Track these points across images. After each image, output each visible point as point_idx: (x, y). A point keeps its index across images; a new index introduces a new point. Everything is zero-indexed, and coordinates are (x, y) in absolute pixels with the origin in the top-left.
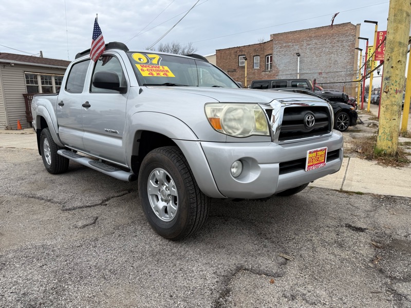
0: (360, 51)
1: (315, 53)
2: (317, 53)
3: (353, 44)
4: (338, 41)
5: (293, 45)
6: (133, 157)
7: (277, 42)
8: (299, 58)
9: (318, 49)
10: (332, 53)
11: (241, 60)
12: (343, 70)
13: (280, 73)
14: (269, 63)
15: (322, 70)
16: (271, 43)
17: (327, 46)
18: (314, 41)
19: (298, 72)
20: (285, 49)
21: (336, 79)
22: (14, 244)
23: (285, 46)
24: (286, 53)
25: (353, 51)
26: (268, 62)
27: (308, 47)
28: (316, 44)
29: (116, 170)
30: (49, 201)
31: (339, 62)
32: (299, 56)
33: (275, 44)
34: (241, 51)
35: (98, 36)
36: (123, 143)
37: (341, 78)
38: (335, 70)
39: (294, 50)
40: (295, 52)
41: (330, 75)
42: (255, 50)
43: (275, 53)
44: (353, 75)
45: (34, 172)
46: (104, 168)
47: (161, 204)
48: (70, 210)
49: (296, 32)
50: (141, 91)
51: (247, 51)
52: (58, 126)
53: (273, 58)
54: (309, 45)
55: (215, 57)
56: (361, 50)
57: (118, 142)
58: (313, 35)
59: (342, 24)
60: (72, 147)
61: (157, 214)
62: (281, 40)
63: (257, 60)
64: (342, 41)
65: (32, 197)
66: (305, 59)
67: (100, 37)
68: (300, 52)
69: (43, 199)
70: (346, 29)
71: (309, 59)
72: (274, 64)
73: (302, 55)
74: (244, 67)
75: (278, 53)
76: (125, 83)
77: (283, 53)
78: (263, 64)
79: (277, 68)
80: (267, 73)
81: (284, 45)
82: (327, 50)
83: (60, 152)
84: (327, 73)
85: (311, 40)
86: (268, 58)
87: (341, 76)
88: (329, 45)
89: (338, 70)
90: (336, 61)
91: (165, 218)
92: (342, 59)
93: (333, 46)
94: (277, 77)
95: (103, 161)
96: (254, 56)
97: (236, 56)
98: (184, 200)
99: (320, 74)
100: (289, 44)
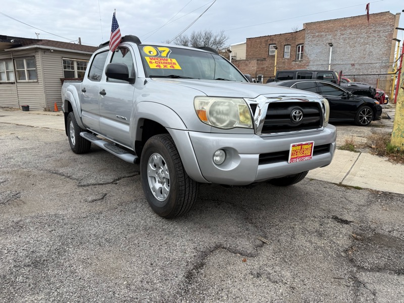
0: (397, 42)
1: (349, 43)
2: (351, 43)
3: (391, 35)
4: (374, 31)
5: (326, 35)
6: (137, 142)
7: (309, 31)
8: (331, 48)
9: (352, 39)
10: (367, 44)
11: (272, 48)
12: (378, 62)
13: (311, 63)
15: (355, 61)
16: (303, 32)
17: (362, 36)
18: (349, 31)
19: (330, 62)
20: (317, 39)
21: (370, 70)
22: (33, 212)
23: (318, 36)
24: (318, 43)
25: (390, 42)
26: (299, 51)
27: (342, 36)
28: (351, 33)
29: (125, 153)
30: (69, 177)
31: (374, 53)
32: (331, 46)
33: (308, 34)
34: (272, 40)
35: (116, 29)
36: (130, 128)
37: (375, 70)
38: (369, 62)
39: (327, 40)
40: (327, 42)
41: (364, 66)
42: (286, 40)
43: (306, 43)
44: (389, 67)
45: (61, 151)
46: (115, 151)
47: (158, 186)
49: (330, 21)
50: (146, 82)
51: (278, 40)
52: (82, 110)
53: (305, 48)
54: (343, 35)
55: (245, 45)
56: (399, 41)
57: (126, 128)
58: (348, 25)
59: (380, 13)
60: (93, 130)
61: (154, 193)
62: (314, 29)
63: (288, 50)
64: (379, 31)
65: (55, 173)
66: (338, 50)
68: (333, 42)
70: (384, 18)
71: (342, 50)
72: (305, 54)
73: (335, 45)
74: (274, 56)
75: (310, 43)
76: (134, 74)
77: (315, 42)
78: (293, 53)
79: (308, 58)
80: (297, 62)
81: (317, 34)
82: (362, 41)
83: (82, 134)
84: (361, 65)
85: (345, 29)
86: (299, 47)
87: (375, 68)
88: (365, 35)
89: (373, 62)
90: (371, 52)
91: (160, 198)
92: (378, 50)
93: (369, 37)
94: (308, 67)
95: (117, 145)
96: (285, 45)
97: (266, 45)
98: (174, 183)
99: (353, 65)
100: (322, 33)
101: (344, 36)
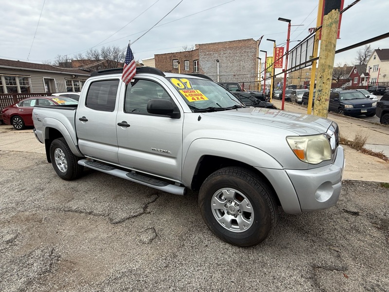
0: (259, 60)
1: (229, 60)
2: (231, 60)
3: (255, 55)
4: (245, 52)
5: (213, 54)
6: (195, 177)
8: (218, 63)
9: (231, 57)
10: (241, 61)
11: (175, 63)
12: (249, 73)
13: (205, 74)
14: (197, 66)
15: (234, 73)
16: (197, 51)
17: (237, 55)
18: (229, 51)
19: (218, 74)
20: (208, 56)
21: (244, 79)
23: (208, 54)
24: (209, 59)
25: (255, 59)
26: (195, 65)
27: (224, 55)
28: (230, 53)
30: (90, 213)
31: (246, 67)
33: (201, 52)
34: (175, 56)
36: (177, 162)
37: (247, 79)
38: (243, 73)
39: (214, 57)
40: (215, 59)
41: (240, 76)
42: (185, 56)
43: (200, 59)
44: (255, 77)
47: (229, 218)
48: (119, 222)
49: (215, 43)
50: (199, 119)
51: (179, 56)
52: (77, 139)
53: (200, 63)
54: (225, 54)
55: (154, 61)
56: (260, 59)
57: (170, 161)
58: (228, 47)
59: (247, 40)
60: (92, 157)
61: (223, 225)
62: (205, 49)
63: (187, 63)
64: (248, 52)
65: (69, 211)
66: (223, 65)
67: (132, 61)
68: (219, 59)
69: (81, 212)
70: (250, 43)
71: (225, 65)
72: (200, 67)
73: (220, 61)
74: (177, 69)
75: (203, 60)
76: (177, 109)
77: (207, 59)
78: (191, 67)
82: (238, 58)
83: (81, 162)
84: (238, 75)
85: (226, 50)
86: (195, 62)
87: (247, 77)
88: (238, 54)
89: (246, 73)
90: (244, 66)
91: (235, 229)
92: (248, 65)
93: (242, 56)
96: (185, 61)
97: (171, 60)
99: (235, 75)
100: (211, 52)
101: (226, 55)
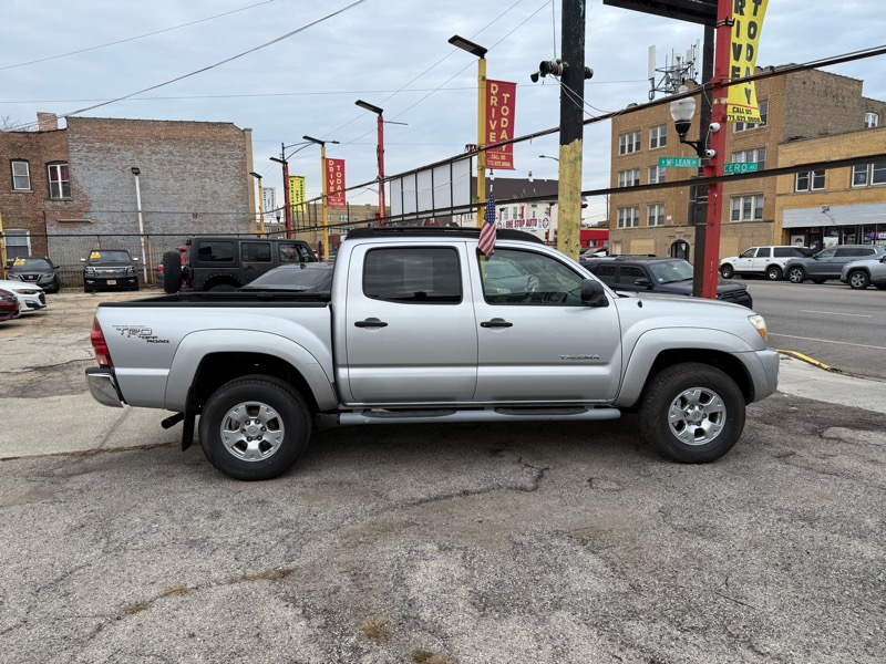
0: (256, 179)
1: (170, 171)
2: (175, 172)
3: (244, 164)
4: (215, 155)
5: (119, 150)
7: (77, 136)
8: (137, 178)
9: (176, 164)
10: (206, 176)
12: (230, 211)
13: (94, 207)
14: (60, 181)
17: (193, 160)
18: (167, 148)
19: (140, 208)
20: (100, 155)
21: (219, 226)
23: (100, 149)
24: (104, 164)
25: (244, 176)
26: (54, 177)
27: (154, 157)
28: (171, 153)
31: (221, 195)
32: (137, 174)
33: (74, 141)
37: (228, 226)
38: (215, 210)
39: (123, 159)
40: (125, 164)
41: (207, 218)
42: (13, 147)
43: (74, 160)
44: (250, 221)
49: (123, 121)
53: (71, 172)
54: (156, 153)
56: (259, 177)
58: (163, 135)
59: (217, 123)
62: (89, 133)
63: (21, 170)
64: (223, 156)
66: (151, 183)
68: (137, 164)
70: (227, 134)
71: (160, 184)
72: (74, 185)
73: (143, 172)
75: (84, 163)
77: (96, 162)
78: (39, 181)
79: (85, 196)
80: (56, 203)
81: (98, 145)
82: (196, 170)
85: (159, 144)
86: (54, 169)
87: (228, 221)
89: (222, 211)
90: (215, 192)
92: (227, 189)
93: (207, 164)
94: (87, 216)
96: (11, 160)
99: (195, 215)
100: (109, 145)
101: (159, 156)
